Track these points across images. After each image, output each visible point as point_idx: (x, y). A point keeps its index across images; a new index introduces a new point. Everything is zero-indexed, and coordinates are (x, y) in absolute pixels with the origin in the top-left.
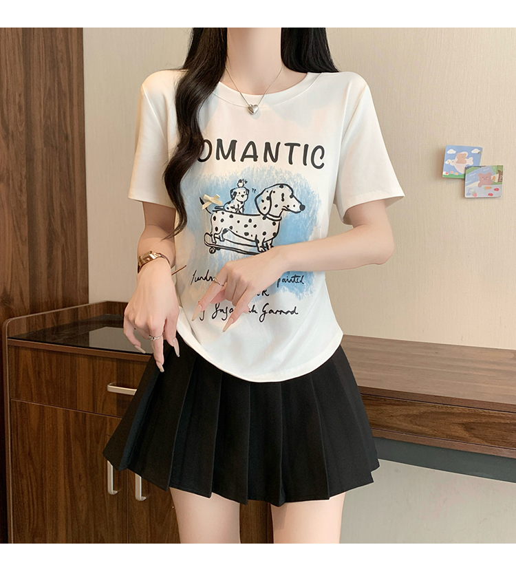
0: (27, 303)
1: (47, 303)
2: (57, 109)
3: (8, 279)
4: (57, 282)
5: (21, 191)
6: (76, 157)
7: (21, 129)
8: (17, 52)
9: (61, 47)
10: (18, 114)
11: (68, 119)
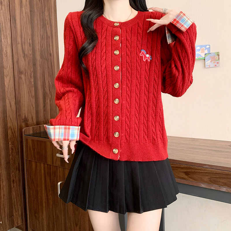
0: (35, 121)
1: (43, 122)
2: (46, 44)
3: (26, 112)
4: (48, 113)
5: (31, 77)
6: (55, 62)
7: (30, 53)
8: (28, 23)
9: (47, 18)
10: (29, 47)
11: (51, 47)
